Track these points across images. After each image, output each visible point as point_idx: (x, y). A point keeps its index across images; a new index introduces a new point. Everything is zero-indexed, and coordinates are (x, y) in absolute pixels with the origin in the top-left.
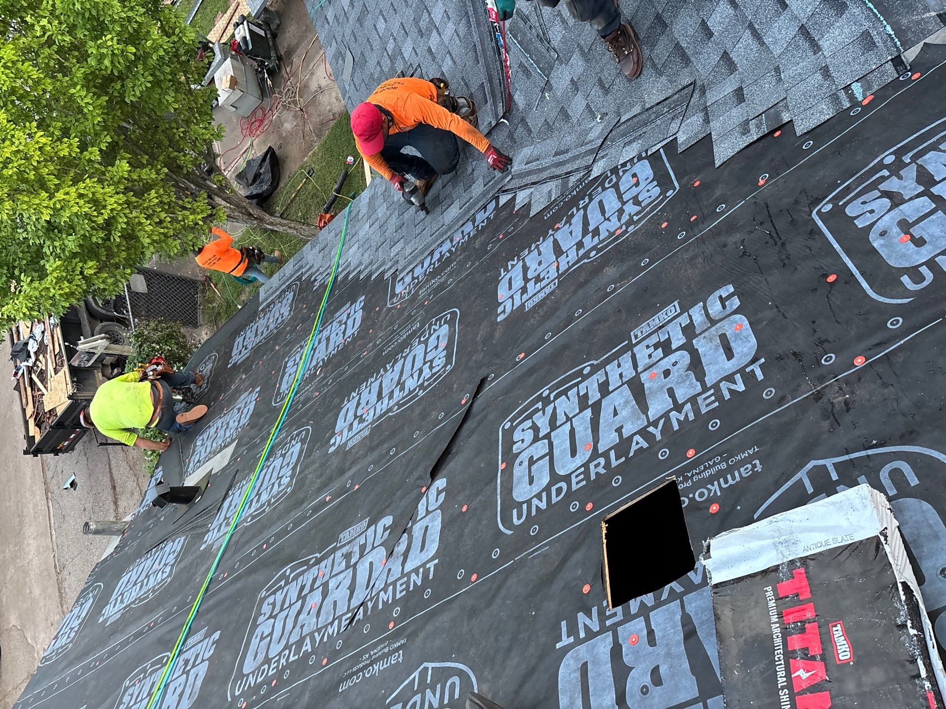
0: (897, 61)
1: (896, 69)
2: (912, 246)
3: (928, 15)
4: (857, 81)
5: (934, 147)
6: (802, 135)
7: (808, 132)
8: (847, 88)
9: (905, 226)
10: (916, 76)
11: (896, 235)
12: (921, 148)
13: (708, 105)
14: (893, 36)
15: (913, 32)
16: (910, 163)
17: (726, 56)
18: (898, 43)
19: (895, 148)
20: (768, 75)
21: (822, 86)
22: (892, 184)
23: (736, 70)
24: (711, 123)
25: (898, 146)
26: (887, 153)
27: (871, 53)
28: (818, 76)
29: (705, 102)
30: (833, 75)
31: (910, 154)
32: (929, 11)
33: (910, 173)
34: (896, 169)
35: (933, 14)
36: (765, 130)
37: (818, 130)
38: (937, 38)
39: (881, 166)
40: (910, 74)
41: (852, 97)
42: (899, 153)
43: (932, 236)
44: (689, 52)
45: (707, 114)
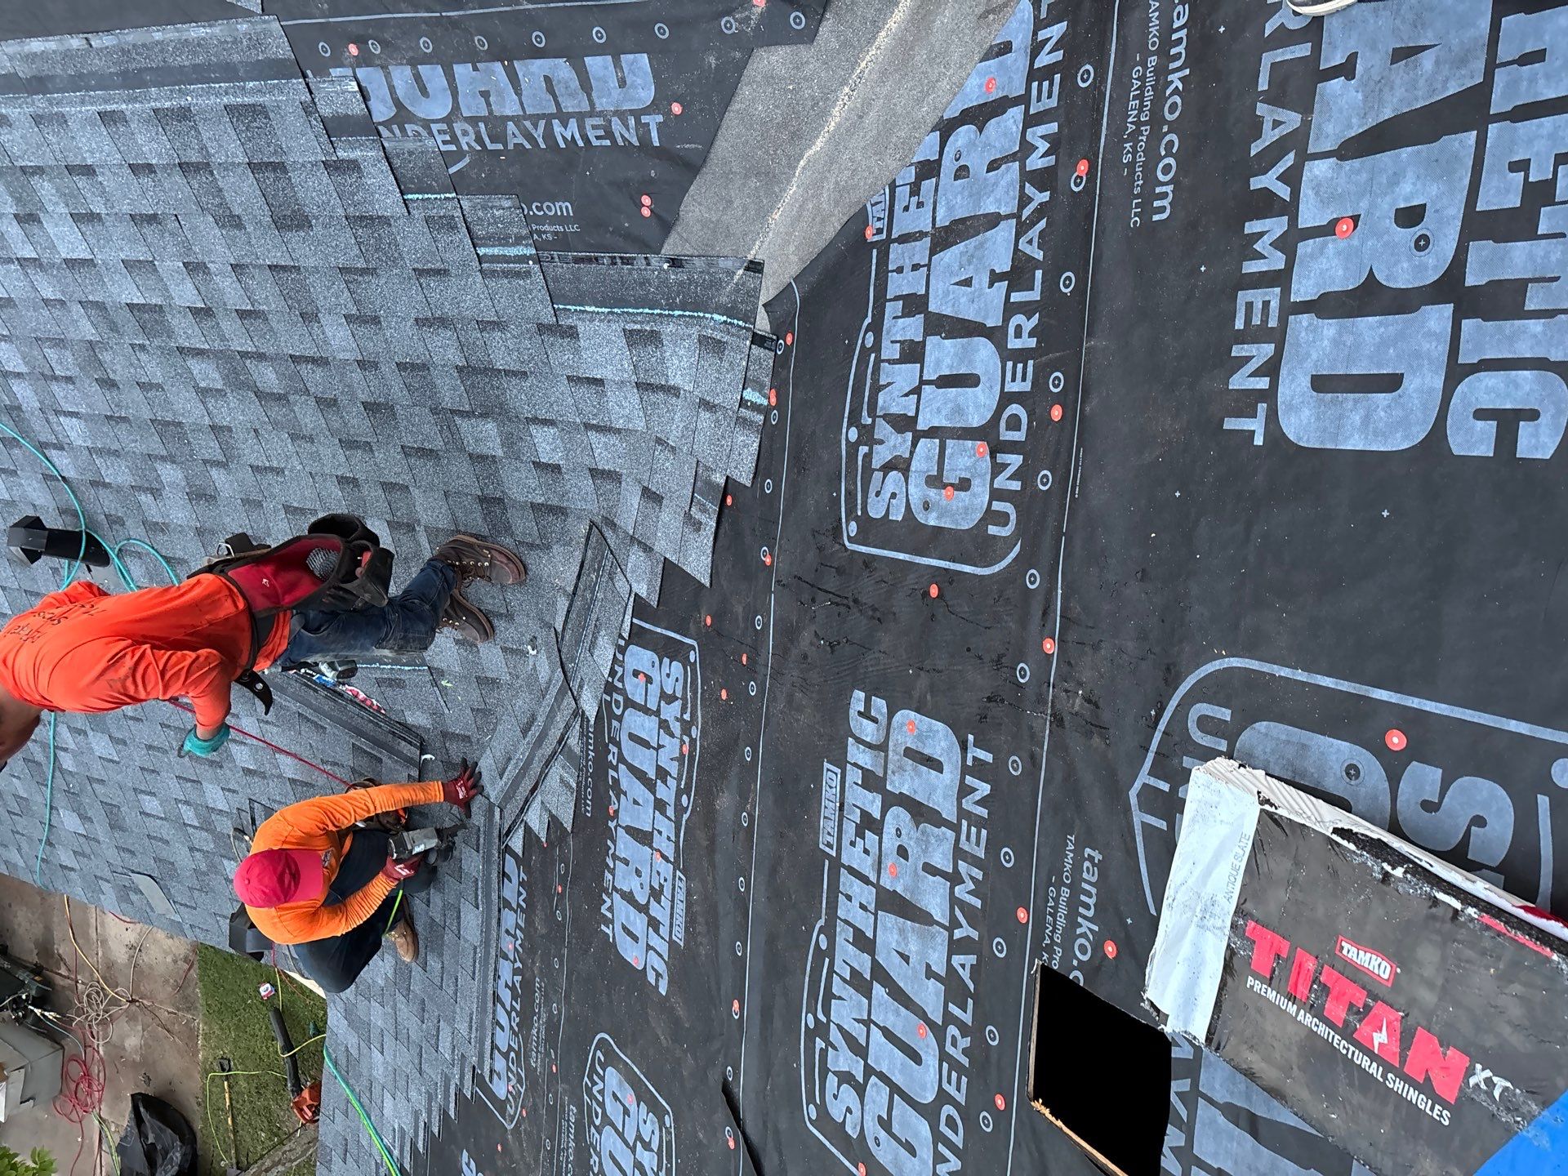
0: (758, 340)
1: (765, 348)
2: (962, 494)
3: (736, 278)
4: (744, 389)
5: (877, 389)
6: (753, 483)
7: (755, 474)
8: (742, 403)
9: (935, 481)
10: (789, 339)
11: (938, 497)
12: (866, 399)
13: (631, 532)
14: (729, 320)
15: (742, 303)
16: (874, 421)
17: (595, 473)
18: (741, 323)
19: (846, 420)
20: (657, 453)
21: (717, 421)
22: (881, 455)
23: (621, 475)
24: (655, 548)
25: (846, 415)
26: (844, 430)
27: (726, 352)
28: (705, 415)
29: (625, 532)
30: (716, 402)
31: (865, 413)
32: (734, 273)
33: (883, 430)
34: (868, 436)
35: (741, 272)
36: (714, 508)
37: (762, 465)
38: (768, 290)
39: (853, 448)
40: (781, 341)
41: (756, 407)
42: (854, 420)
43: (967, 469)
44: (555, 502)
45: (640, 543)
